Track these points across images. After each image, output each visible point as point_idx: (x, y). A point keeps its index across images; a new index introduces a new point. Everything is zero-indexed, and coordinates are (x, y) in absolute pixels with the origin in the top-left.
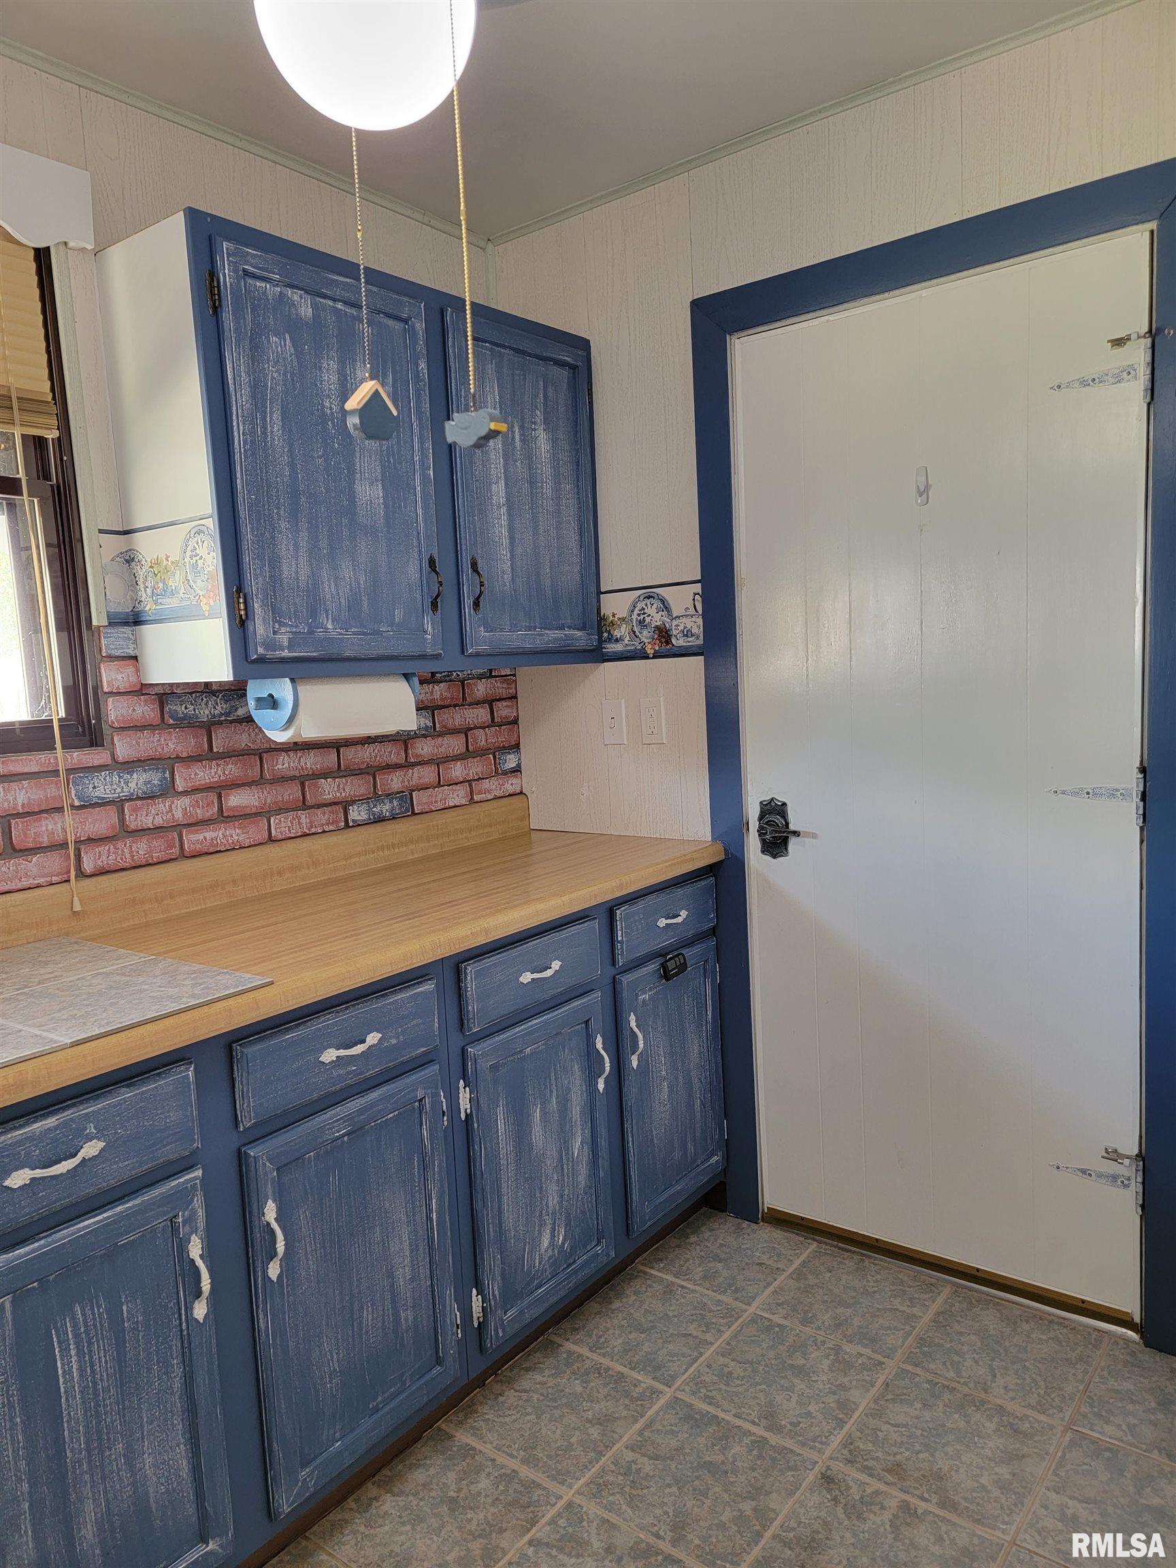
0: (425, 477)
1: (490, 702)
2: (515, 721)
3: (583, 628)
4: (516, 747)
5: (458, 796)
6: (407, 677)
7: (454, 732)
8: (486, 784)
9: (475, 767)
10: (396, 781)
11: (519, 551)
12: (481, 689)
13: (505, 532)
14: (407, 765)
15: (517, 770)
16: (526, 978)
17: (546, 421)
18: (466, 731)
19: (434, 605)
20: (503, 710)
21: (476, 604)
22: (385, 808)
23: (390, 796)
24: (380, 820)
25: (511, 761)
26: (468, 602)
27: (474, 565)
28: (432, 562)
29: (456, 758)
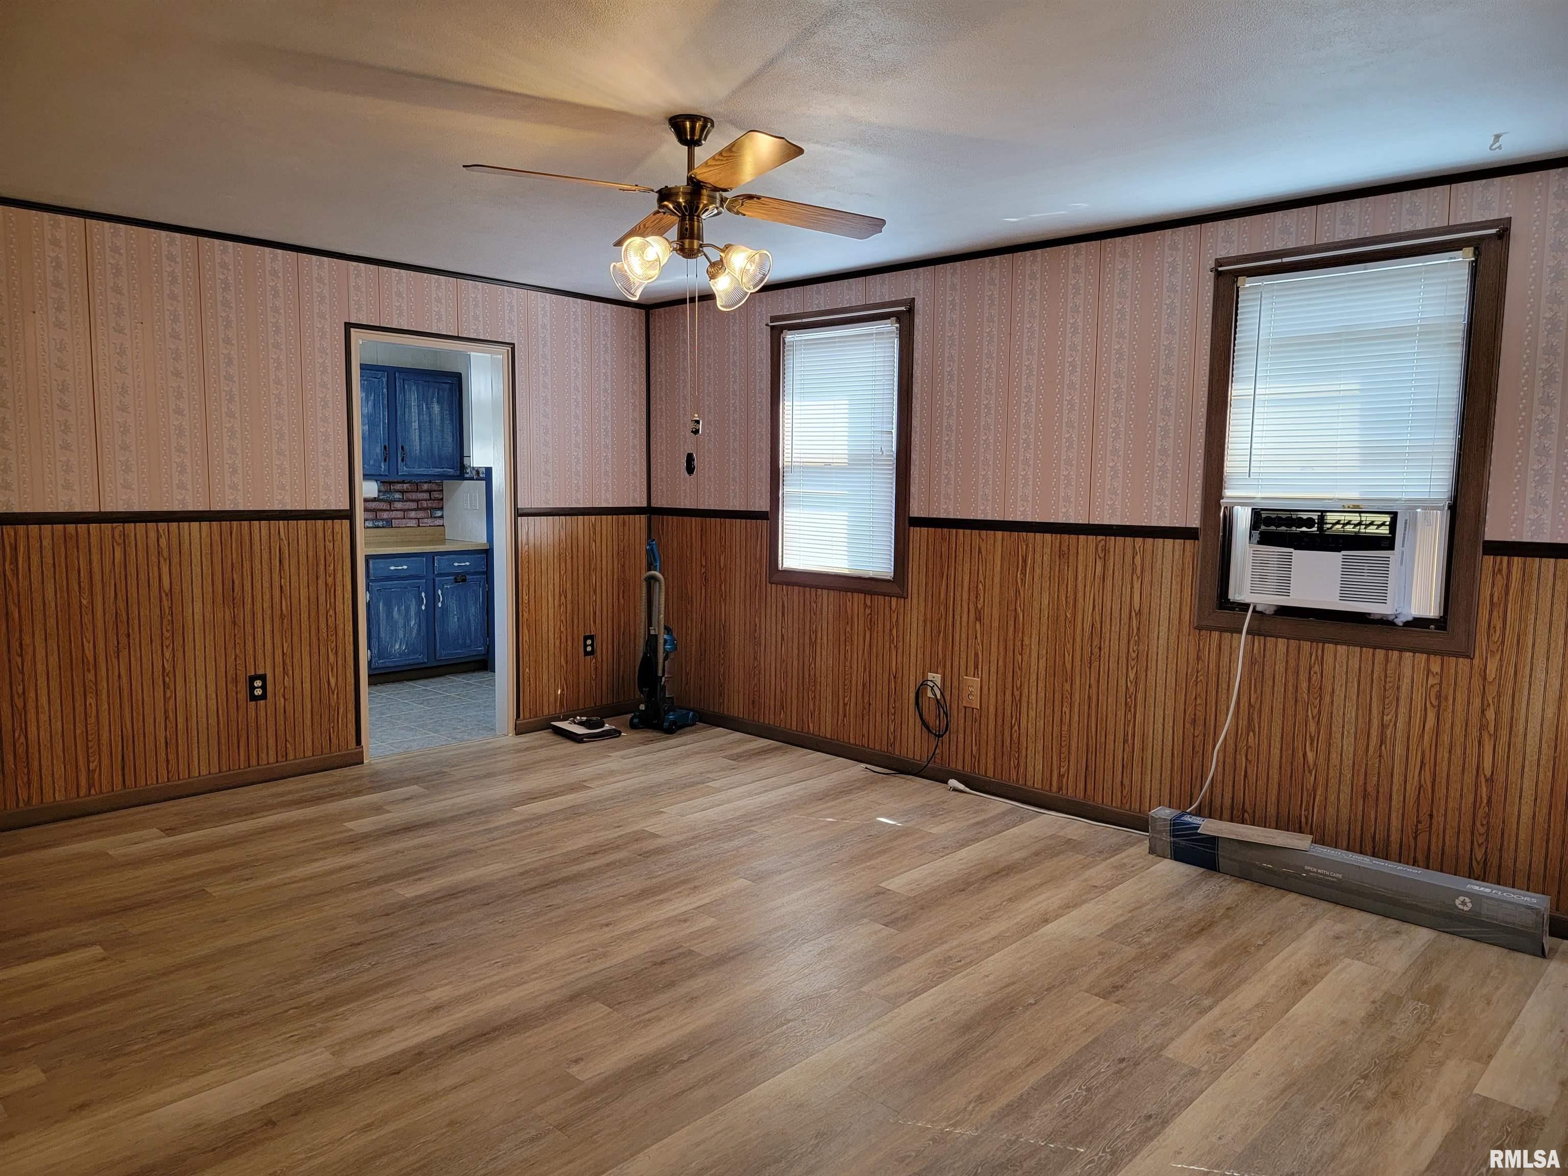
0: (384, 423)
1: (429, 491)
2: (442, 499)
3: (453, 468)
4: (442, 509)
5: (413, 523)
6: (376, 481)
7: (412, 501)
8: (426, 520)
9: (421, 514)
10: (385, 515)
11: (423, 443)
12: (425, 487)
13: (417, 437)
14: (391, 510)
15: (442, 517)
16: (392, 568)
17: (438, 402)
18: (417, 501)
19: (385, 460)
20: (436, 495)
21: (403, 460)
22: (380, 524)
23: (382, 520)
24: (378, 527)
25: (439, 513)
26: (400, 459)
27: (402, 448)
28: (385, 447)
29: (412, 510)
